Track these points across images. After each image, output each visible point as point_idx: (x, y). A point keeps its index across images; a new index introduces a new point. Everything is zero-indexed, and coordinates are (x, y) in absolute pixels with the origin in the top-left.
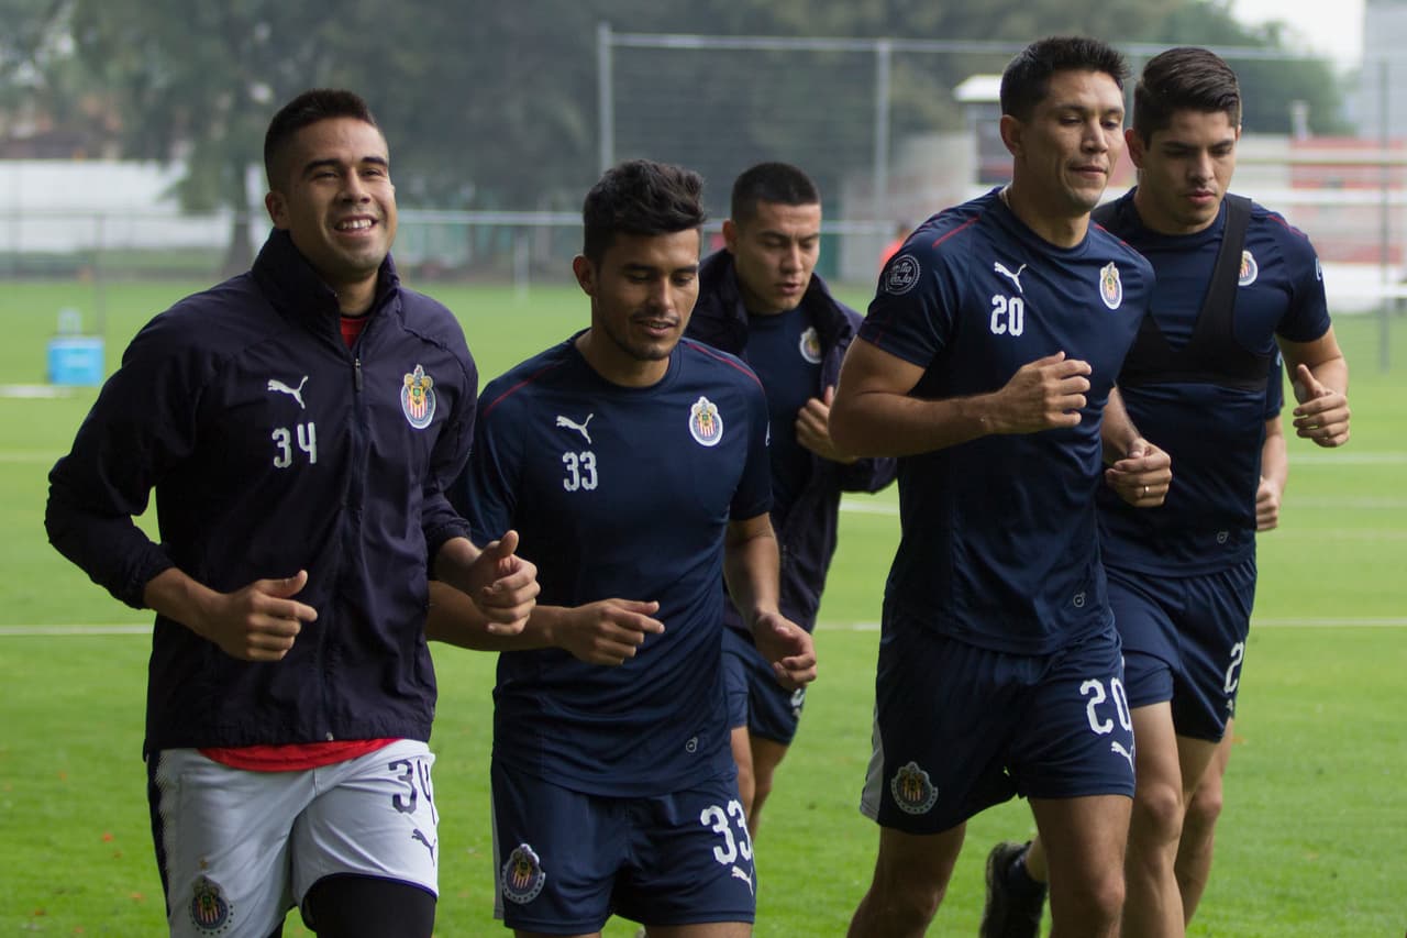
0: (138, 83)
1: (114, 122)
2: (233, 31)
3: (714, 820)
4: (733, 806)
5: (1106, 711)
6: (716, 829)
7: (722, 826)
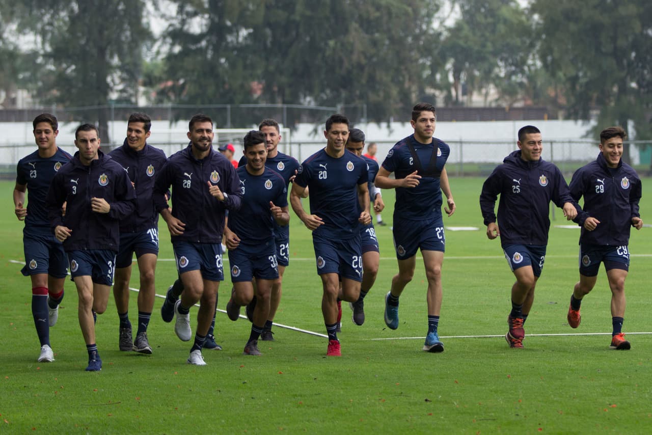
0: (574, 80)
1: (562, 101)
2: (618, 54)
3: (271, 259)
4: (275, 256)
5: (357, 263)
6: (272, 261)
7: (272, 260)
